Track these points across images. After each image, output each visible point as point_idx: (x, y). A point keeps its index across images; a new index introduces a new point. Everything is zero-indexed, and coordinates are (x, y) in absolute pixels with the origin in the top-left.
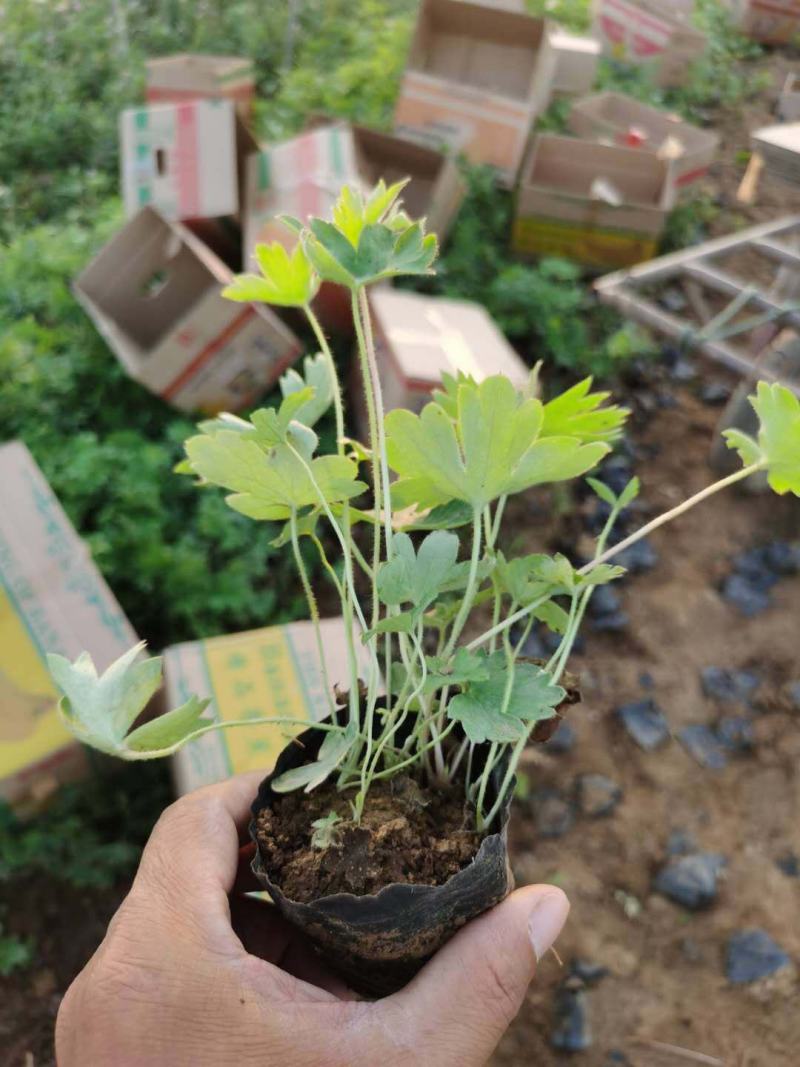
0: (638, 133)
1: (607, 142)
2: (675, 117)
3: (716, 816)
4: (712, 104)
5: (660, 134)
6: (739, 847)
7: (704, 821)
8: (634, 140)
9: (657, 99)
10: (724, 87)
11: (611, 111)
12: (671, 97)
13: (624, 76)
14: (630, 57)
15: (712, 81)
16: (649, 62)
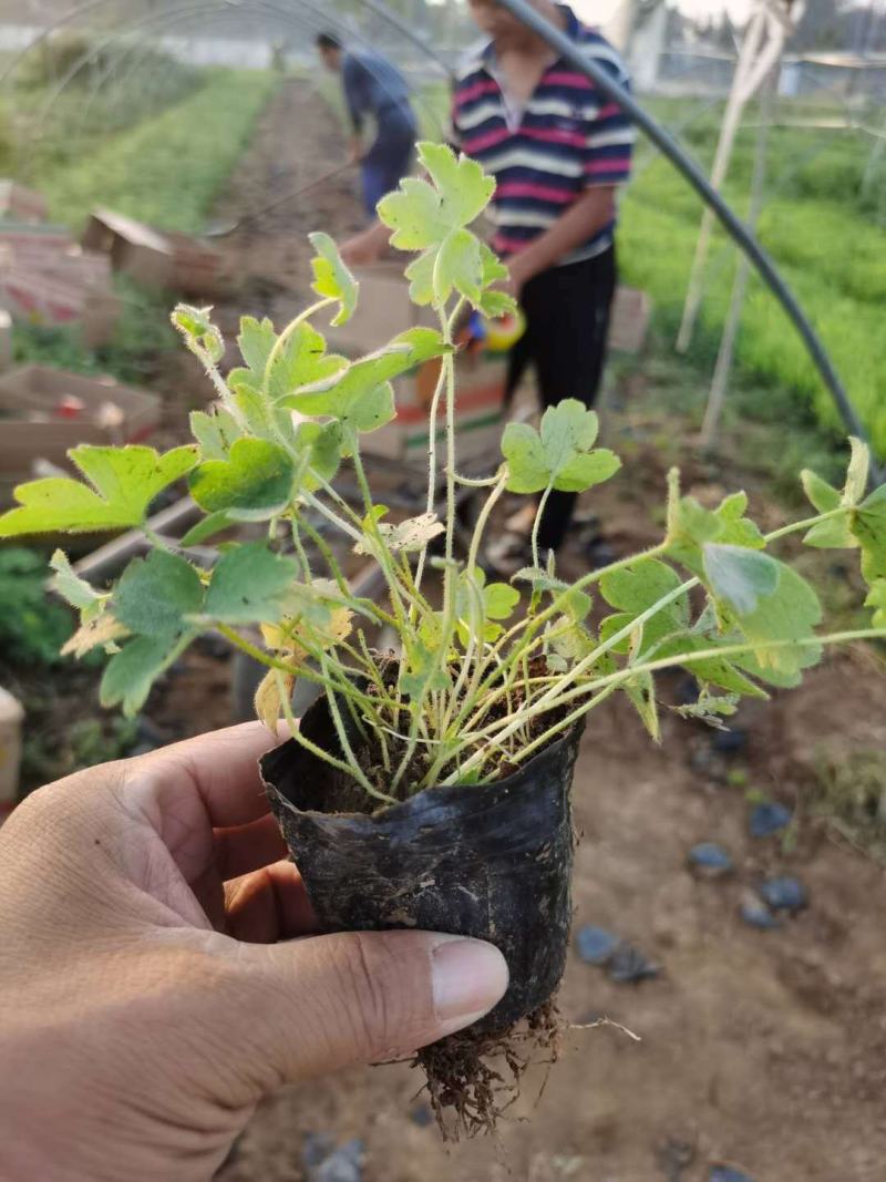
0: (73, 402)
1: (39, 418)
2: (109, 382)
3: (342, 1098)
4: (150, 356)
5: (95, 401)
6: (371, 1120)
7: (332, 1111)
8: (69, 412)
9: (89, 361)
10: (158, 338)
11: (38, 385)
12: (103, 357)
13: (46, 342)
14: (48, 323)
15: (144, 334)
16: (71, 327)
